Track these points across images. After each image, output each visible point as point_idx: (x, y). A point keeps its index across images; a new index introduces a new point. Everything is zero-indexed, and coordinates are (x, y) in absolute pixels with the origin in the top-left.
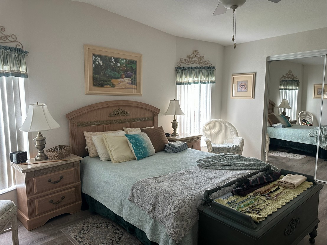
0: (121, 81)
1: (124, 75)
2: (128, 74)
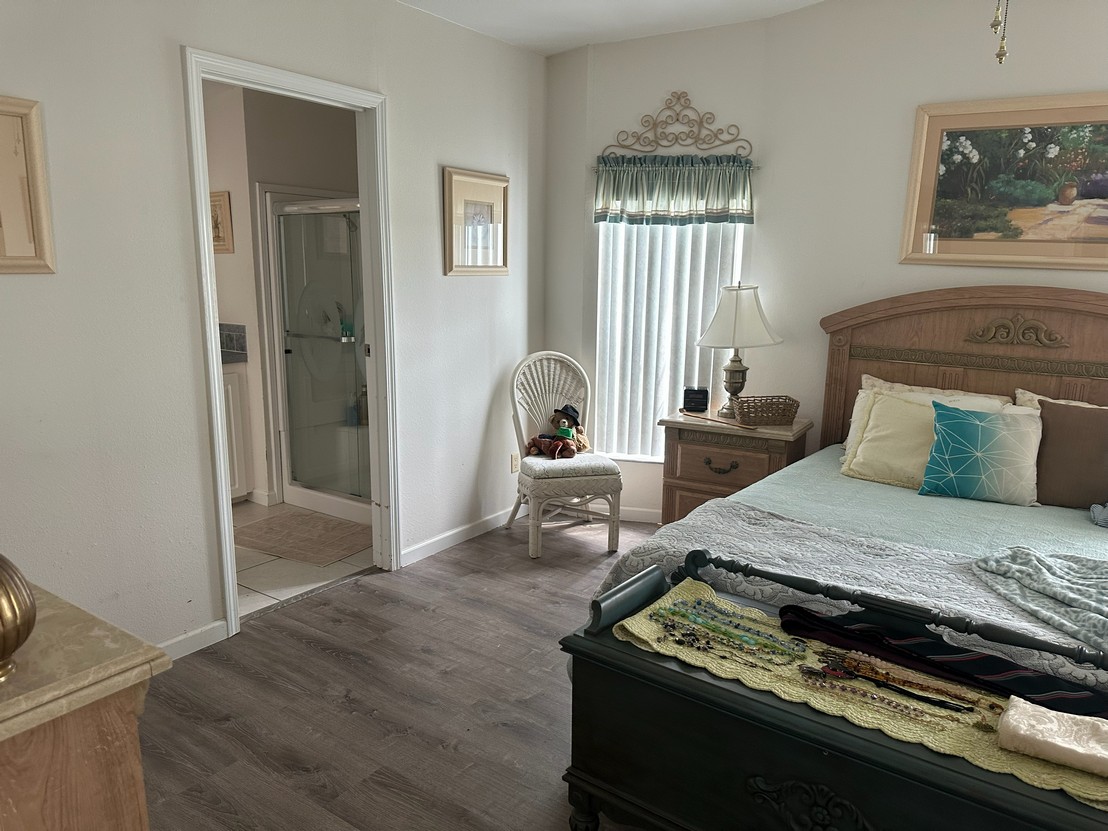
0: (1052, 213)
1: (1072, 187)
2: (1096, 183)
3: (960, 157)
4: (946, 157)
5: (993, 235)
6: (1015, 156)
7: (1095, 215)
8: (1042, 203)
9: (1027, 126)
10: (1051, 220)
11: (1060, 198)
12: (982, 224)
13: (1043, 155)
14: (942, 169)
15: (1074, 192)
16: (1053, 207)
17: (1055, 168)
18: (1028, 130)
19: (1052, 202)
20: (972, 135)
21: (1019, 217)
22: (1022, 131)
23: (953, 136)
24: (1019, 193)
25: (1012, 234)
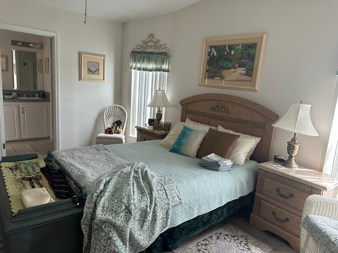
0: (232, 72)
1: (237, 64)
2: (242, 62)
3: (212, 54)
4: (209, 54)
5: (218, 78)
6: (224, 54)
7: (242, 73)
8: (230, 69)
9: (227, 45)
10: (232, 74)
11: (234, 68)
12: (216, 74)
13: (230, 53)
14: (208, 57)
15: (237, 65)
16: (232, 70)
17: (233, 58)
18: (227, 46)
19: (232, 68)
20: (215, 47)
21: (225, 73)
22: (226, 46)
23: (211, 47)
24: (225, 65)
25: (222, 78)
